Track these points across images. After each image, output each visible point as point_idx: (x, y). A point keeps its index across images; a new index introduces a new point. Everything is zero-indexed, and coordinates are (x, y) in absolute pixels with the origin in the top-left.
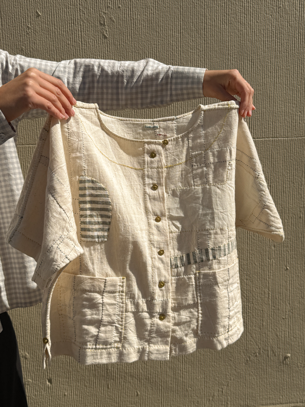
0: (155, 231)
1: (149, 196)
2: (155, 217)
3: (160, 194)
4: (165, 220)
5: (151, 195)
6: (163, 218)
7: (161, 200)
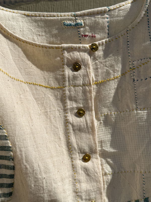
0: (82, 176)
1: (73, 126)
2: (82, 156)
3: (89, 122)
4: (97, 158)
5: (75, 124)
6: (94, 156)
7: (90, 130)
